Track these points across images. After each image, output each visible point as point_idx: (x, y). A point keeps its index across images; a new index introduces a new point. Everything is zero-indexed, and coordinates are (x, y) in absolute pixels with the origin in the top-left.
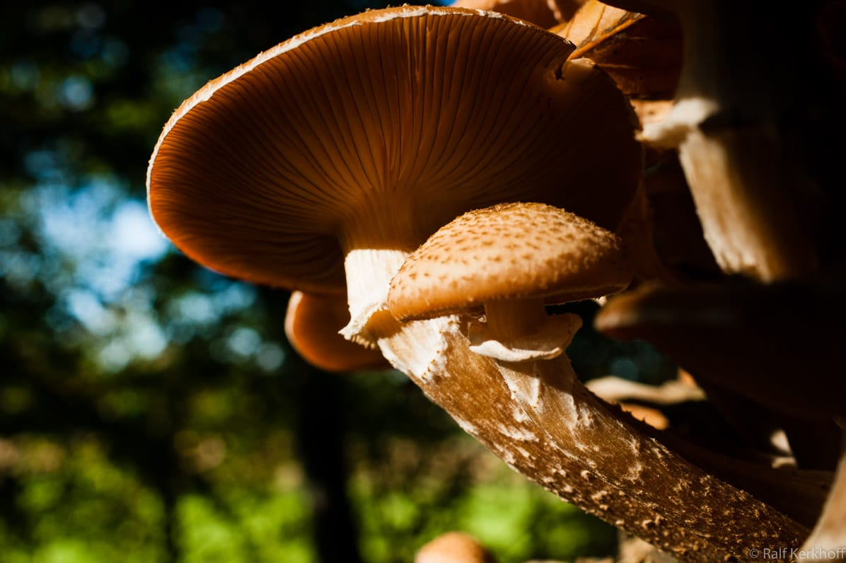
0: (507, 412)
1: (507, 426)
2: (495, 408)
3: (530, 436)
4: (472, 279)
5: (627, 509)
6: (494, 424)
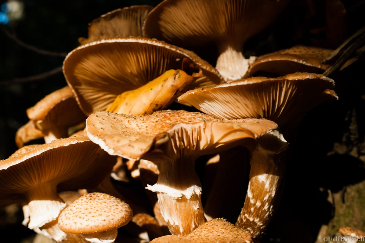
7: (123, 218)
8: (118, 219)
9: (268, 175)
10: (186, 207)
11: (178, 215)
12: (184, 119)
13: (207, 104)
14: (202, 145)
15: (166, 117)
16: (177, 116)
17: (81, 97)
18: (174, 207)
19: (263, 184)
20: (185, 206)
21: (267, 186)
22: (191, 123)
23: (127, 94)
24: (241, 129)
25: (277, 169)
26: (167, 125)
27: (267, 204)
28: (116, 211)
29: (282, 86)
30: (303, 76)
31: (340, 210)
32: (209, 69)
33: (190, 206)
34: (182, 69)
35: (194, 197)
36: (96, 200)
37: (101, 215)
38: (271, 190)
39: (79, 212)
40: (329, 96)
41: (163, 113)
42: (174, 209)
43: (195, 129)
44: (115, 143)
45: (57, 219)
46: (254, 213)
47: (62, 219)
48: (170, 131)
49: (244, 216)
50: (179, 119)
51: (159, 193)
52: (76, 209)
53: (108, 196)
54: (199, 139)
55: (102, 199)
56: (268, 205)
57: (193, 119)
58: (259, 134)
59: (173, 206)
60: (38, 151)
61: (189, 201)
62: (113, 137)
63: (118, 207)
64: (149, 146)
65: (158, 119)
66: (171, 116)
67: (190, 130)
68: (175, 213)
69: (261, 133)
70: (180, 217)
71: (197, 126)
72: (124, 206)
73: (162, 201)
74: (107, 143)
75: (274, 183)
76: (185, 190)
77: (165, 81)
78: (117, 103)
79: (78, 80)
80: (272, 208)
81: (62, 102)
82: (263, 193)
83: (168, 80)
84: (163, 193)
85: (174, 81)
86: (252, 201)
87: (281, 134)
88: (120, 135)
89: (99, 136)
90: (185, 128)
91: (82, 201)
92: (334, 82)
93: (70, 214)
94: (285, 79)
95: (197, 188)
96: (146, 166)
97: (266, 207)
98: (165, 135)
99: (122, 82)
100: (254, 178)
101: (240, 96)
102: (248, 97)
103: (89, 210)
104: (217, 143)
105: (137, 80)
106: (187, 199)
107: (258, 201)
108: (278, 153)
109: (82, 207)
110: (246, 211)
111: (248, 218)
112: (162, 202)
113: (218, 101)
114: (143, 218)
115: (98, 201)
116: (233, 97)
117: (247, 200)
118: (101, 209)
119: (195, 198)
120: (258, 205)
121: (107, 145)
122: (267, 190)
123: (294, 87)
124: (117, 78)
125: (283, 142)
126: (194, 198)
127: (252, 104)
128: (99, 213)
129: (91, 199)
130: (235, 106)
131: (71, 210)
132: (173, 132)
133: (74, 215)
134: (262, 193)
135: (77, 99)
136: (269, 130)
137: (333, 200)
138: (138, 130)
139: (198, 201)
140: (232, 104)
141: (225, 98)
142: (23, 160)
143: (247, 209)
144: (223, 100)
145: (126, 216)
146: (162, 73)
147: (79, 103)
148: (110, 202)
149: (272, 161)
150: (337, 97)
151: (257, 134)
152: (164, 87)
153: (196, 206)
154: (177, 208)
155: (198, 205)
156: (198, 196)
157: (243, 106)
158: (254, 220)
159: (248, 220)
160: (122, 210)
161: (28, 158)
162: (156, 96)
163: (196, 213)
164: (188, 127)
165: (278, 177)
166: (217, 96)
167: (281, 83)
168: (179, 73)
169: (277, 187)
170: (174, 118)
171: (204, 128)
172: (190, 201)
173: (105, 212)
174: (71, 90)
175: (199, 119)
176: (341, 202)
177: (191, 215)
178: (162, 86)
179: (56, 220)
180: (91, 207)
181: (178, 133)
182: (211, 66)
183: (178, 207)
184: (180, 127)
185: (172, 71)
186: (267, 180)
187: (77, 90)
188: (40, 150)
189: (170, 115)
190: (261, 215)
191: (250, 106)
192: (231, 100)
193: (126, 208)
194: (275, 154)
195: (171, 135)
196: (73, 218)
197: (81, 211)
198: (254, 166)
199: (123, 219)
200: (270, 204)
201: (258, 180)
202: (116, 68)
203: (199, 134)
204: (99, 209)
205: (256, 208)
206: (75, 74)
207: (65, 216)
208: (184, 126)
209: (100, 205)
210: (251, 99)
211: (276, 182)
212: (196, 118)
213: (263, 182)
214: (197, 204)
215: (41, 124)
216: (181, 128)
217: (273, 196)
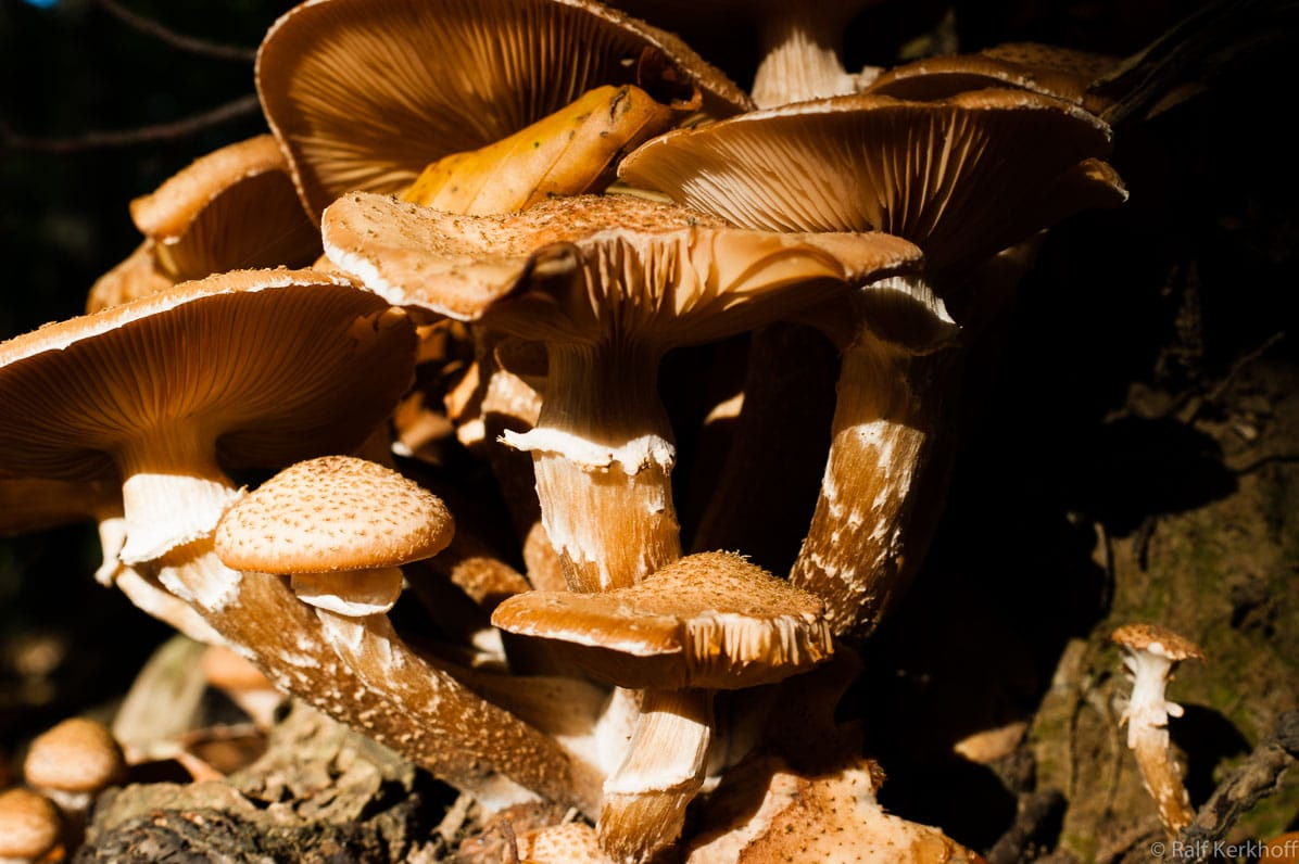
0: (292, 640)
1: (290, 653)
2: (281, 637)
3: (312, 663)
4: (339, 550)
5: (391, 725)
6: (276, 651)
7: (422, 531)
8: (405, 533)
9: (890, 427)
10: (622, 503)
11: (596, 529)
12: (631, 217)
13: (706, 180)
14: (683, 298)
15: (574, 212)
16: (609, 209)
17: (307, 171)
18: (585, 500)
19: (873, 454)
20: (620, 498)
21: (885, 460)
22: (652, 229)
23: (457, 161)
24: (804, 247)
25: (918, 406)
26: (574, 231)
27: (883, 521)
28: (402, 510)
29: (943, 129)
30: (1009, 99)
31: (1131, 590)
32: (725, 92)
33: (633, 500)
34: (639, 83)
35: (649, 471)
36: (340, 475)
37: (353, 517)
38: (898, 475)
39: (283, 507)
40: (1101, 185)
41: (565, 202)
42: (584, 507)
43: (662, 245)
44: (411, 271)
45: (213, 533)
46: (839, 548)
47: (227, 529)
48: (584, 243)
49: (811, 560)
50: (616, 217)
51: (539, 453)
52: (275, 498)
53: (378, 468)
54: (671, 279)
55: (358, 474)
56: (885, 525)
57: (657, 220)
58: (860, 268)
59: (580, 498)
60: (166, 299)
61: (631, 482)
62: (404, 255)
63: (407, 500)
64: (512, 279)
65: (548, 217)
66: (591, 210)
67: (645, 250)
68: (586, 521)
69: (866, 267)
70: (602, 533)
71: (668, 239)
72: (427, 500)
73: (548, 483)
74: (384, 270)
75: (906, 454)
76: (623, 448)
77: (581, 119)
78: (424, 186)
79: (303, 113)
80: (899, 537)
81: (246, 181)
82: (871, 484)
83: (594, 114)
84: (551, 454)
85: (610, 119)
86: (836, 511)
87: (940, 297)
88: (427, 252)
89: (361, 251)
90: (631, 241)
91: (296, 476)
92: (1109, 130)
93: (256, 513)
94: (952, 105)
95: (659, 446)
96: (508, 403)
97: (879, 533)
98: (566, 250)
99: (444, 127)
100: (845, 434)
101: (809, 155)
102: (835, 158)
103: (317, 502)
104: (729, 295)
105: (493, 121)
106: (626, 476)
107: (854, 509)
108: (924, 354)
109: (295, 492)
110: (815, 544)
111: (821, 567)
112: (549, 487)
113: (741, 169)
114: (490, 572)
115: (346, 477)
116: (788, 156)
117: (821, 507)
118: (355, 500)
119: (650, 477)
120: (854, 523)
121: (385, 276)
122: (884, 473)
123: (980, 134)
124: (429, 110)
125: (945, 323)
126: (647, 475)
127: (846, 184)
128: (344, 510)
129: (323, 472)
130: (794, 188)
131: (258, 500)
132: (592, 247)
133: (267, 515)
134: (867, 485)
135: (296, 178)
136: (893, 261)
137: (1111, 556)
138: (485, 248)
139: (661, 486)
140: (782, 179)
141: (761, 158)
142: (119, 325)
143: (818, 538)
144: (754, 166)
145: (431, 530)
146: (575, 98)
147: (300, 191)
148: (384, 483)
149: (903, 380)
150: (1126, 194)
151: (852, 268)
152: (575, 141)
153: (655, 503)
154: (593, 504)
155: (659, 498)
156: (662, 468)
157: (818, 190)
158: (839, 571)
159: (820, 573)
160: (419, 510)
161: (133, 318)
162: (549, 166)
163: (653, 527)
164: (641, 240)
165: (922, 435)
166: (739, 153)
167: (940, 121)
168: (628, 94)
169: (917, 467)
170: (598, 214)
171: (690, 245)
172: (636, 482)
173: (366, 508)
174: (278, 145)
175: (676, 221)
176: (1136, 567)
177: (637, 530)
178: (573, 134)
179: (208, 539)
180: (324, 494)
181: (607, 253)
182: (734, 84)
183: (597, 501)
184: (614, 238)
185: (608, 91)
186: (886, 440)
187: (296, 149)
188: (173, 297)
189: (586, 206)
190: (861, 557)
191: (839, 189)
192: (781, 167)
193: (434, 506)
194: (914, 358)
195: (586, 253)
196: (263, 523)
197: (290, 503)
198: (846, 392)
199: (422, 537)
200: (891, 521)
201: (858, 441)
202: (428, 79)
203: (674, 260)
204: (346, 499)
205: (847, 532)
206: (294, 95)
207: (239, 518)
208: (630, 237)
209: (351, 490)
210: (845, 166)
211: (914, 449)
212: (667, 217)
213: (872, 445)
214: (656, 497)
215: (171, 248)
216: (620, 241)
217: (902, 495)
